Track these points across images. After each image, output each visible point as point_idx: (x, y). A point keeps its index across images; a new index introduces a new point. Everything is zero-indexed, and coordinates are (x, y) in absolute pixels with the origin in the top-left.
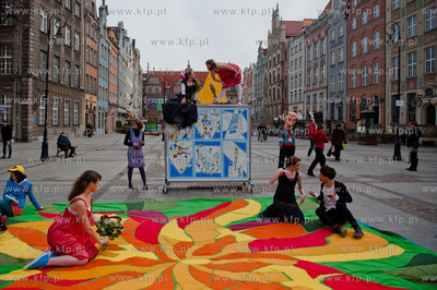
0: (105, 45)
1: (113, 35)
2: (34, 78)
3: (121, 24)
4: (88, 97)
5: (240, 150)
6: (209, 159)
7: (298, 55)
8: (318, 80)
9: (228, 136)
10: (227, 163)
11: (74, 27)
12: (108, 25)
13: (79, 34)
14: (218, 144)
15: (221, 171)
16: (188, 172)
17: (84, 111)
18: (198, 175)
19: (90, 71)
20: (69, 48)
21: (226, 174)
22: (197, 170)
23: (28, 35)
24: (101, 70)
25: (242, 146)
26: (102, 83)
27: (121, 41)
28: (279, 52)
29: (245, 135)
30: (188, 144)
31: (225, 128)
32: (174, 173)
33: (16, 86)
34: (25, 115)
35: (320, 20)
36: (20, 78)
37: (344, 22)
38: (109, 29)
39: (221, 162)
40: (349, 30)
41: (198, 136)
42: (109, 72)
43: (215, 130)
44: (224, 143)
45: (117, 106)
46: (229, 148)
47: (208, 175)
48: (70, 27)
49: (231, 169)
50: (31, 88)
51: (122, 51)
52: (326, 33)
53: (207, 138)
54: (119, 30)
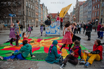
0: (40, 8)
1: (41, 6)
2: (25, 16)
3: (43, 3)
4: (36, 19)
5: (58, 29)
6: (53, 30)
7: (82, 10)
8: (86, 15)
9: (56, 26)
10: (56, 31)
11: (33, 5)
12: (40, 4)
13: (34, 6)
14: (54, 28)
15: (55, 33)
16: (49, 33)
17: (36, 22)
18: (51, 33)
19: (37, 14)
20: (32, 9)
21: (56, 33)
22: (51, 32)
23: (24, 7)
24: (39, 13)
25: (59, 28)
26: (39, 16)
27: (43, 7)
28: (78, 9)
29: (59, 26)
30: (49, 28)
31: (56, 25)
32: (47, 33)
33: (22, 17)
34: (24, 23)
35: (87, 1)
36: (23, 16)
37: (92, 2)
38: (41, 5)
39: (55, 31)
40: (93, 4)
41: (51, 26)
42: (41, 14)
43: (54, 25)
44: (55, 28)
45: (43, 21)
46: (56, 29)
47: (53, 33)
48: (32, 5)
49: (57, 32)
50: (25, 18)
51: (44, 9)
52: (88, 4)
53: (52, 27)
54: (43, 5)
